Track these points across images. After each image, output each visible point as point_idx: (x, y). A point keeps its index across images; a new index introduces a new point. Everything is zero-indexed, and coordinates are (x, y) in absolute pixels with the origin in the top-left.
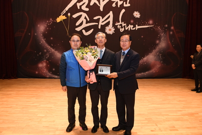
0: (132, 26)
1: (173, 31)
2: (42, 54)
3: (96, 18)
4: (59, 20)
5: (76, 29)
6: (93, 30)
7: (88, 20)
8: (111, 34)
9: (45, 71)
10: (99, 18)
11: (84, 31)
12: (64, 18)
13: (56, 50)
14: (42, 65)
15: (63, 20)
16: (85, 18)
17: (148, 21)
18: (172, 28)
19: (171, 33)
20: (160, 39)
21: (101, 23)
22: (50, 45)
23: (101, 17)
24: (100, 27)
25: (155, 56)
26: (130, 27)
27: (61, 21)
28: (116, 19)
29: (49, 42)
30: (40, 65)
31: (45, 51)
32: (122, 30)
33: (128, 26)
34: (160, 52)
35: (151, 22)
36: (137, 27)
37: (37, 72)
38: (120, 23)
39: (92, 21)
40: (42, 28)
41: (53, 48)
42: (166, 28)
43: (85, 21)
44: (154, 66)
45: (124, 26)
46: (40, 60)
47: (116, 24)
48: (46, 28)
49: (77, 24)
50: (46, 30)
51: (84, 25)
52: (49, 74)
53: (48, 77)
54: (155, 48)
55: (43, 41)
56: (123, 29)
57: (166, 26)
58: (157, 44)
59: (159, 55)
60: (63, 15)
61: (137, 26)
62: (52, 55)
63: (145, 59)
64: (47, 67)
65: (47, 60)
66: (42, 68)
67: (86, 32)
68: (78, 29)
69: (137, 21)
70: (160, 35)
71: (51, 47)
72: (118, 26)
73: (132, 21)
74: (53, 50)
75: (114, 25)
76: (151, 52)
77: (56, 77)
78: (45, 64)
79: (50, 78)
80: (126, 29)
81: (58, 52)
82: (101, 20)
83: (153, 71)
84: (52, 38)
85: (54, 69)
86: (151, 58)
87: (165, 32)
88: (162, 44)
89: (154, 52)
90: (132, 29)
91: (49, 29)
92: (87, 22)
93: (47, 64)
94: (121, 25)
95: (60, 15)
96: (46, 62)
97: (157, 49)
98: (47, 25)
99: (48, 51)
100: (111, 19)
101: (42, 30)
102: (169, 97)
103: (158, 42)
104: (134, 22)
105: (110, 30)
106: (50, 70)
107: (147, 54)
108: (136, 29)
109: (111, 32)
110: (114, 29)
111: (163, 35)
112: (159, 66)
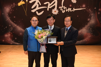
0: (71, 9)
1: (100, 12)
2: (7, 27)
3: (45, 3)
4: (19, 4)
5: (32, 11)
6: (43, 11)
7: (40, 4)
8: (56, 14)
9: (9, 40)
10: (48, 4)
11: (37, 12)
12: (23, 3)
13: (17, 25)
14: (8, 35)
15: (23, 4)
16: (38, 3)
17: (82, 5)
18: (100, 10)
19: (99, 13)
20: (90, 18)
21: (49, 7)
22: (13, 21)
23: (49, 3)
24: (48, 10)
25: (87, 29)
26: (69, 9)
27: (21, 5)
28: (59, 4)
29: (13, 20)
30: (6, 36)
31: (10, 25)
32: (63, 12)
33: (67, 9)
34: (90, 27)
35: (84, 6)
36: (74, 10)
37: (3, 41)
38: (62, 7)
39: (43, 5)
40: (7, 9)
41: (16, 24)
42: (95, 10)
43: (38, 5)
44: (86, 36)
45: (65, 9)
46: (6, 32)
47: (59, 8)
48: (10, 10)
49: (33, 7)
50: (10, 11)
51: (38, 8)
52: (13, 42)
53: (11, 43)
54: (87, 24)
55: (8, 19)
56: (64, 11)
57: (95, 8)
58: (89, 21)
59: (90, 29)
60: (23, 1)
61: (74, 8)
62: (14, 28)
63: (80, 32)
64: (11, 37)
65: (11, 32)
66: (7, 37)
67: (39, 13)
68: (33, 11)
69: (74, 6)
70: (91, 15)
71: (14, 23)
72: (61, 9)
73: (71, 6)
74: (15, 25)
75: (58, 8)
76: (84, 27)
77: (18, 44)
78: (9, 35)
79: (13, 44)
80: (67, 11)
81: (19, 26)
82: (49, 5)
83: (85, 40)
84: (15, 17)
85: (16, 38)
86: (84, 31)
87: (94, 13)
88: (92, 21)
89: (86, 26)
90: (70, 11)
91: (13, 10)
92: (39, 6)
93: (11, 35)
94: (63, 8)
95: (21, 1)
96: (10, 34)
97: (89, 25)
98: (11, 7)
99: (12, 26)
100: (56, 4)
101: (8, 11)
102: (97, 59)
103: (89, 19)
104: (72, 6)
105: (55, 12)
106: (13, 39)
107: (81, 28)
108: (74, 11)
109: (56, 13)
110: (58, 11)
111: (93, 15)
112: (90, 36)
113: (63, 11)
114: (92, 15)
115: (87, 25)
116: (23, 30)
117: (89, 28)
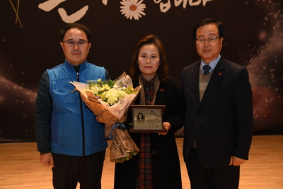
5: (41, 6)
6: (86, 8)
8: (136, 18)
11: (62, 12)
20: (268, 29)
24: (105, 1)
25: (257, 73)
32: (165, 8)
54: (255, 54)
56: (168, 5)
58: (263, 43)
59: (267, 72)
67: (69, 14)
68: (46, 7)
70: (270, 18)
80: (177, 4)
88: (277, 42)
89: (254, 63)
90: (191, 4)
97: (262, 55)
103: (263, 35)
105: (133, 8)
108: (204, 4)
109: (136, 15)
110: (144, 6)
111: (279, 15)
112: (269, 99)
113: (162, 5)
114: (276, 16)
115: (257, 55)
116: (8, 82)
117: (265, 68)
